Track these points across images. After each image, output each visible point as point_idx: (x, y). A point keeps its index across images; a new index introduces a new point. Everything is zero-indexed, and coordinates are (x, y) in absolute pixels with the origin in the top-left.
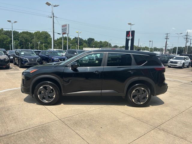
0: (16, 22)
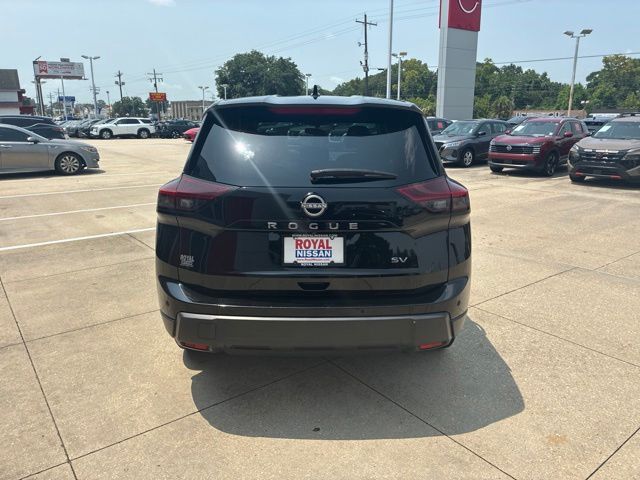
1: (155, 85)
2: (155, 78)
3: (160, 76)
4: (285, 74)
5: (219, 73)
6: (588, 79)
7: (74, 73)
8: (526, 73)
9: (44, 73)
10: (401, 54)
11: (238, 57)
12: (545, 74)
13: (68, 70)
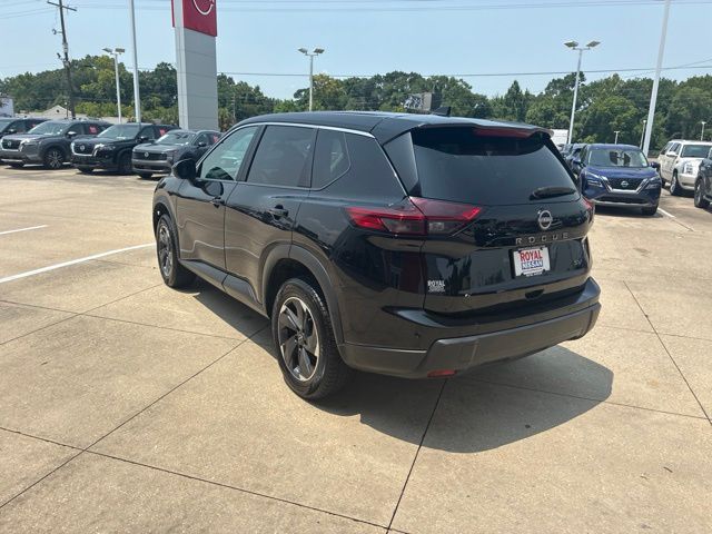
0: (593, 44)
6: (296, 95)
8: (239, 85)
10: (117, 50)
12: (258, 88)
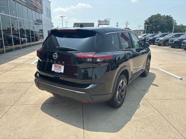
1: (127, 26)
2: (127, 24)
3: (128, 23)
4: (168, 21)
5: (146, 21)
7: (107, 23)
9: (100, 24)
11: (152, 16)
13: (106, 22)
